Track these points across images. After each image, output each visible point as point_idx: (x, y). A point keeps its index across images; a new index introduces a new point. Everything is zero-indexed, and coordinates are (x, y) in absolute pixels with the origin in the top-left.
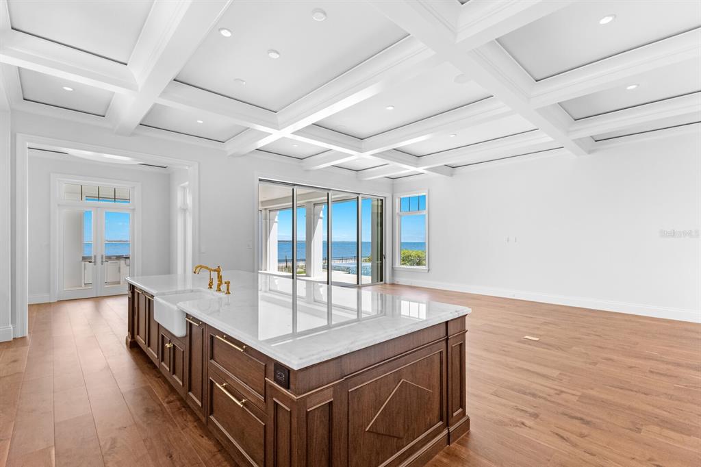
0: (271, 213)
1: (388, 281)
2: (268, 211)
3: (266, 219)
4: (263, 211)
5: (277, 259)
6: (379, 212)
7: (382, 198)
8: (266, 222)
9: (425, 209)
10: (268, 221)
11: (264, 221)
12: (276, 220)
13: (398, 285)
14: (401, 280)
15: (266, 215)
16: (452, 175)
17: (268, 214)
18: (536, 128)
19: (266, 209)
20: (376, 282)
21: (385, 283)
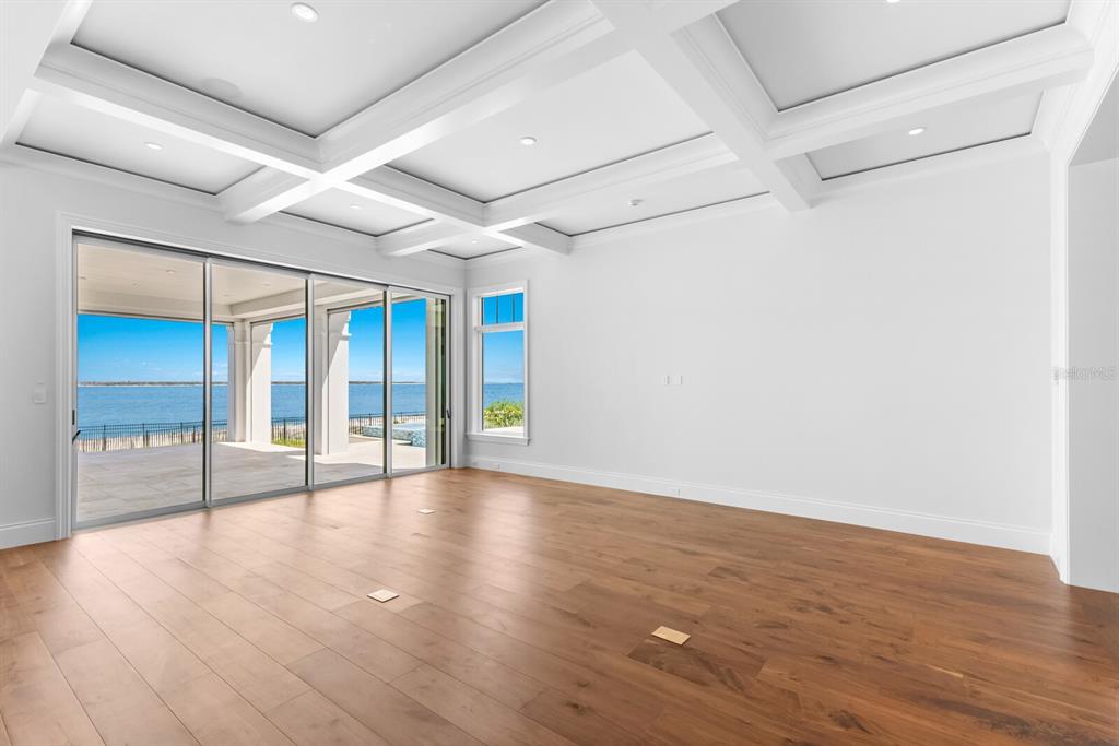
0: (256, 328)
1: (455, 464)
2: (247, 324)
3: (243, 339)
4: (238, 326)
6: (440, 325)
7: (444, 298)
8: (244, 347)
9: (522, 320)
10: (248, 343)
11: (239, 344)
12: (267, 342)
13: (476, 470)
14: (482, 460)
15: (244, 332)
16: (569, 251)
17: (248, 329)
18: (708, 130)
19: (243, 320)
20: (434, 464)
21: (450, 468)
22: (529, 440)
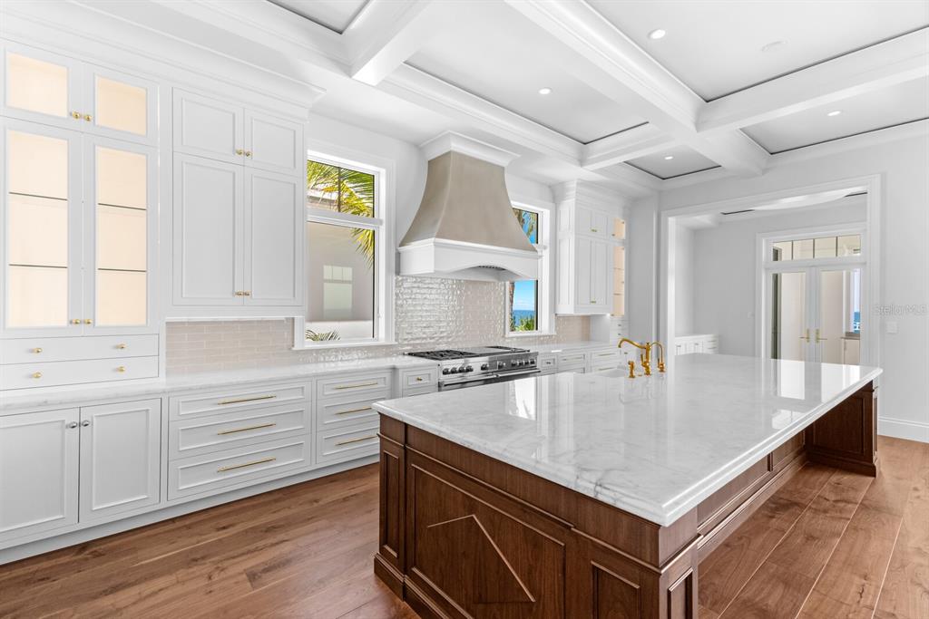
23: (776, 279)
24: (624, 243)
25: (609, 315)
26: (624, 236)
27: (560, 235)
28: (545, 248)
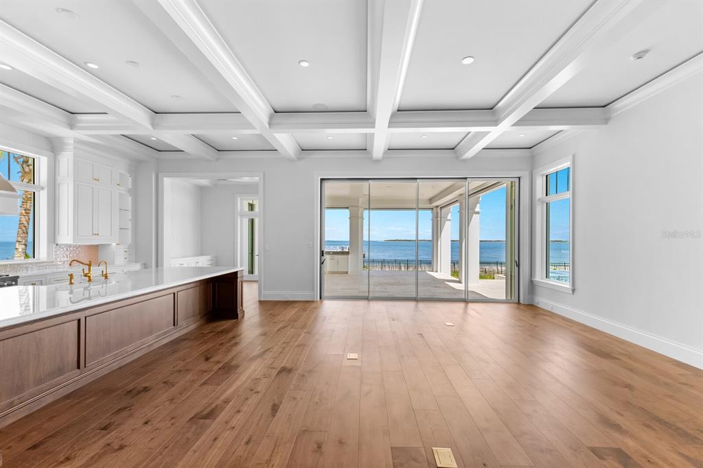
1: (522, 300)
2: (439, 208)
5: (450, 260)
8: (437, 220)
10: (439, 219)
12: (449, 217)
14: (543, 302)
15: (437, 213)
16: (606, 121)
17: (439, 211)
20: (509, 298)
21: (519, 303)
22: (573, 290)
23: (252, 221)
24: (129, 191)
25: (114, 244)
26: (130, 186)
27: (59, 179)
28: (43, 188)
